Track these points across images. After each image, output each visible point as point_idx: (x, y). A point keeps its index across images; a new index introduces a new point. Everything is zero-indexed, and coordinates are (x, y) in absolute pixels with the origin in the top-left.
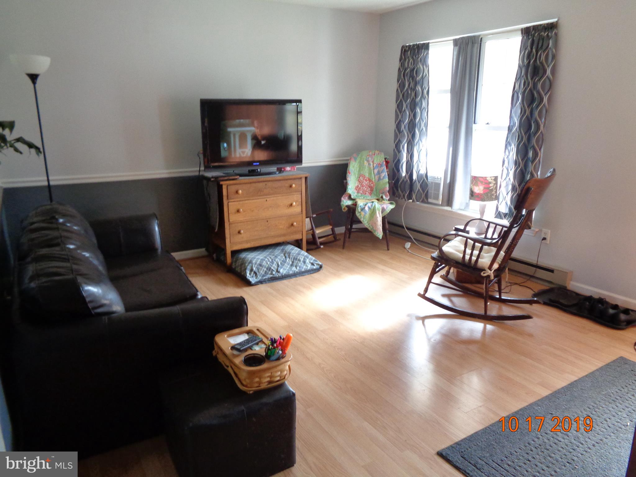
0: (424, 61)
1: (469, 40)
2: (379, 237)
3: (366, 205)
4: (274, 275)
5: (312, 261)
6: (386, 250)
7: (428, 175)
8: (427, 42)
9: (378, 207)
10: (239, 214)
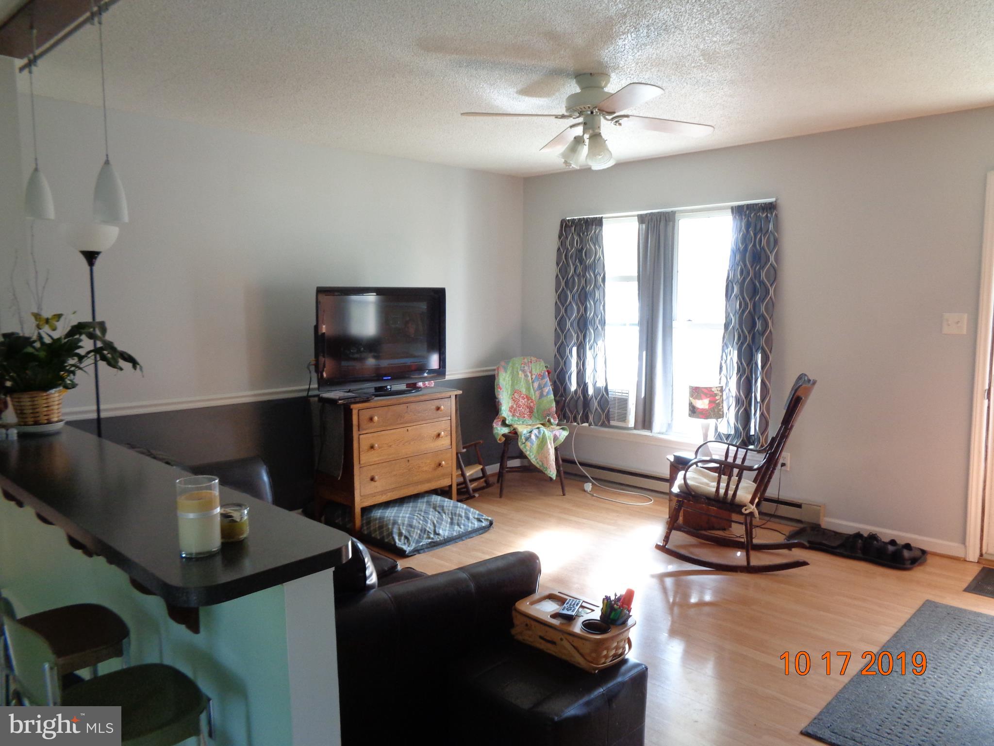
0: (597, 240)
1: (660, 218)
2: (552, 476)
3: (531, 432)
4: (433, 539)
5: (476, 516)
6: (560, 495)
7: (609, 388)
8: (600, 216)
9: (549, 435)
10: (373, 452)
